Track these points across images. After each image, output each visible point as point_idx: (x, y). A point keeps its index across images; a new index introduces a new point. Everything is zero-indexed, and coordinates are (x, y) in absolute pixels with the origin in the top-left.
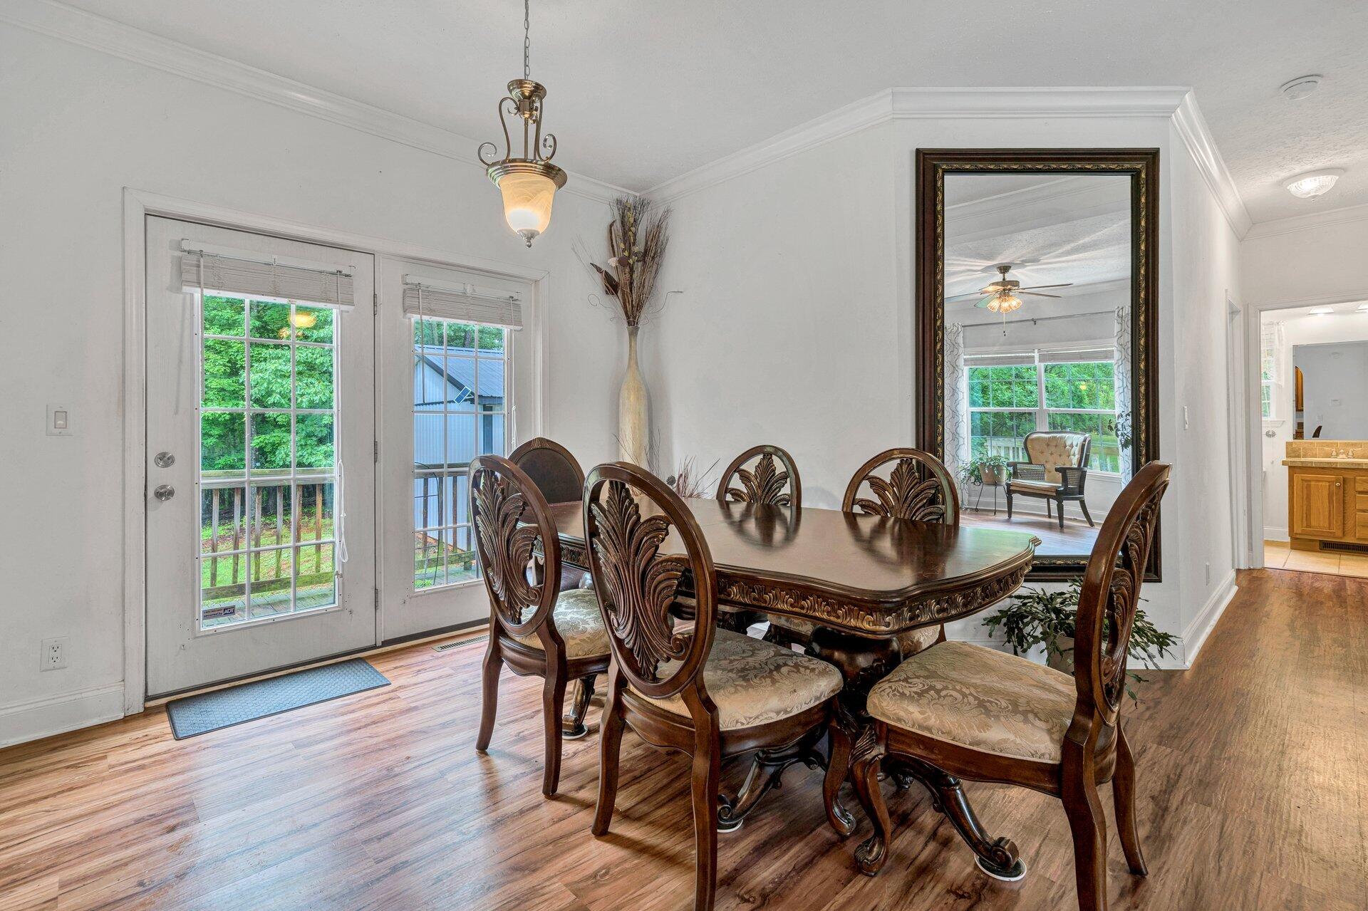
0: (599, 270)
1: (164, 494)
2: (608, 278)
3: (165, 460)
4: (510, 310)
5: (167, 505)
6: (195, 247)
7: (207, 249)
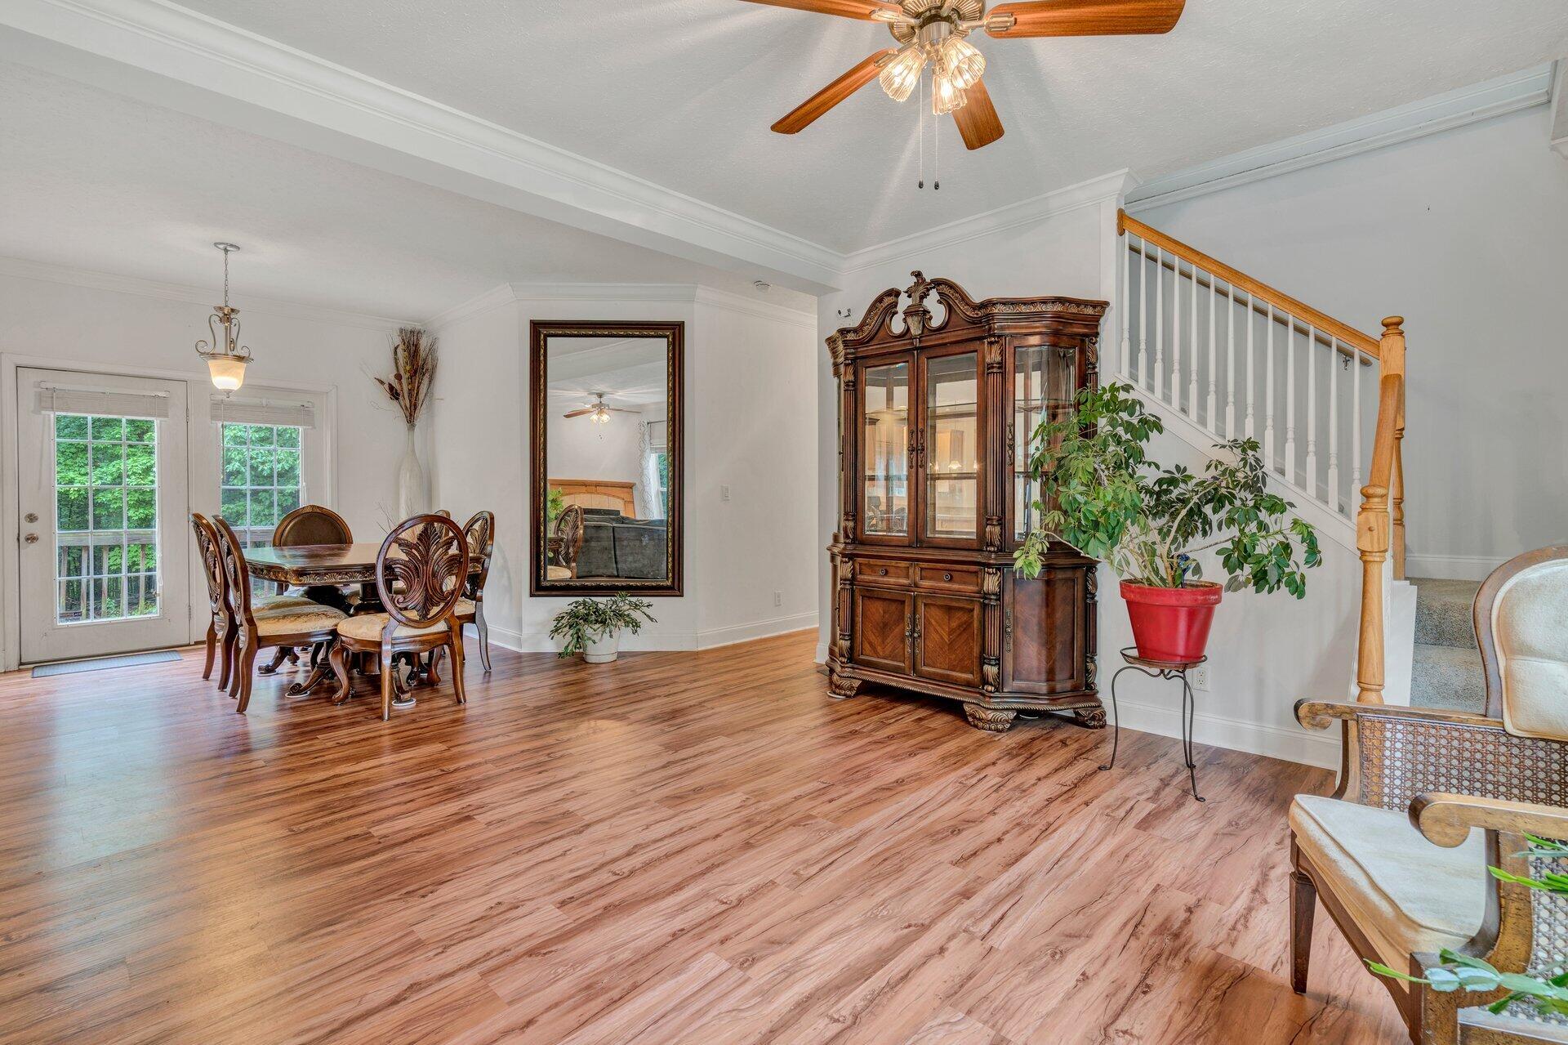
0: (382, 383)
1: (32, 539)
2: (391, 388)
3: (32, 518)
4: (304, 414)
5: (33, 546)
6: (49, 385)
7: (57, 386)
